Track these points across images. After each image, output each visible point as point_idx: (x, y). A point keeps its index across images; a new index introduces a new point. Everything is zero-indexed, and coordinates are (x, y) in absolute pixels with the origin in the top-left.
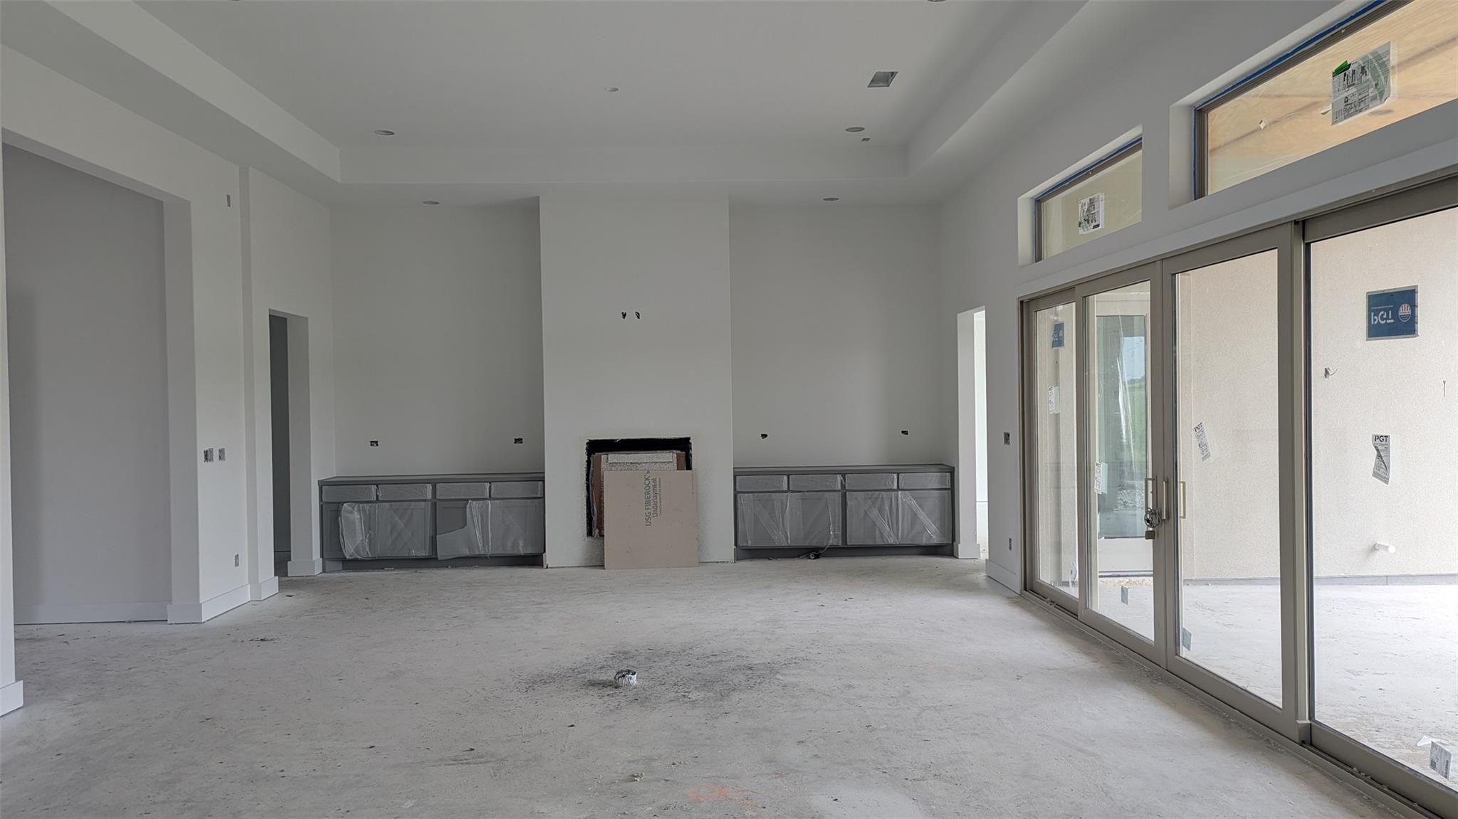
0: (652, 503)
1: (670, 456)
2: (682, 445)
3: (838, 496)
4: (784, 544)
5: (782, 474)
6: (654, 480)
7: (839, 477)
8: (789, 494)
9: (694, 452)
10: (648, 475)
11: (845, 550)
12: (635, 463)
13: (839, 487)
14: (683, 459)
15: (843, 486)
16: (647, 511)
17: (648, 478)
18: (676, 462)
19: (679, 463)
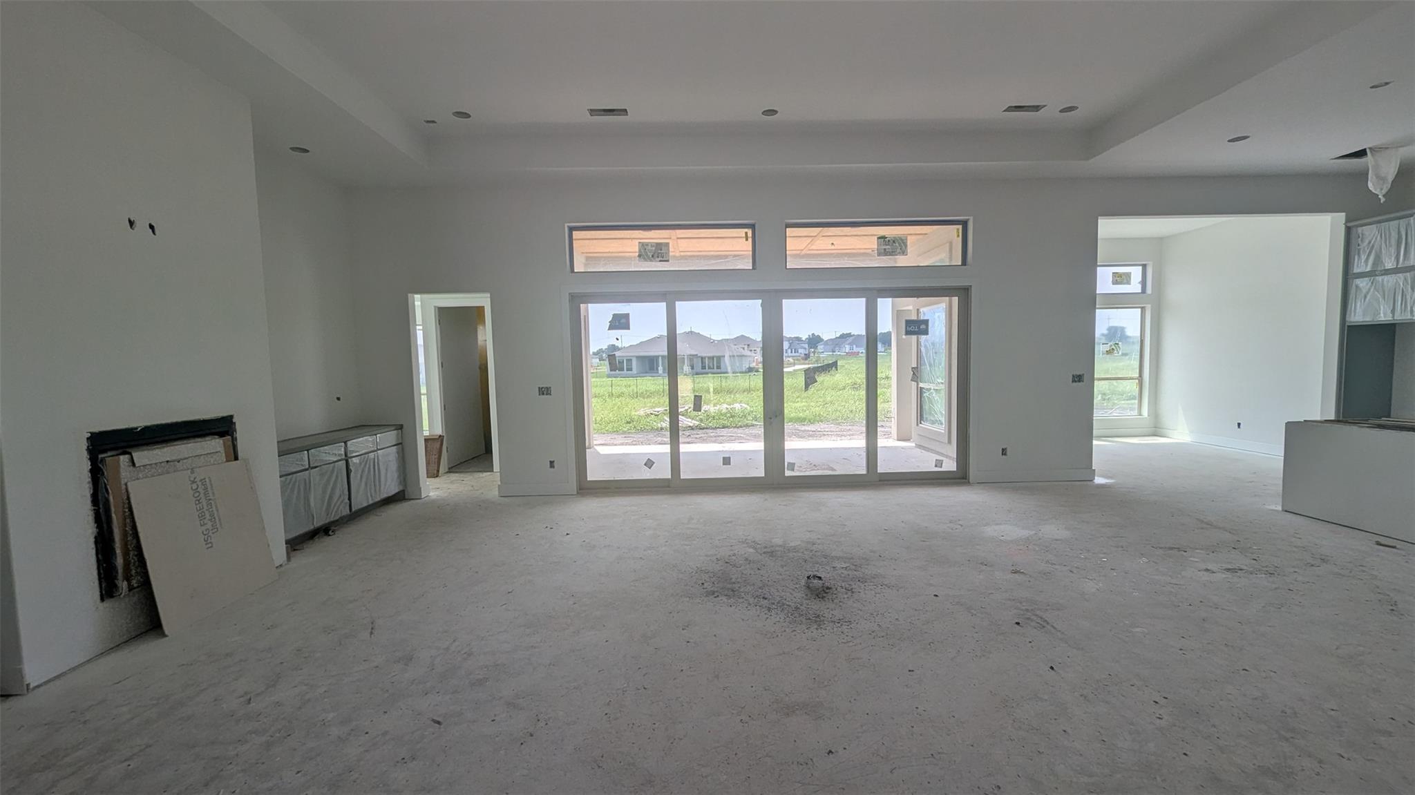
0: (208, 516)
1: (215, 445)
2: (222, 427)
3: (343, 466)
4: (311, 529)
5: (303, 448)
6: (203, 481)
7: (342, 445)
8: (311, 471)
9: (240, 434)
10: (193, 476)
11: (351, 517)
12: (174, 461)
13: (343, 455)
14: (230, 446)
15: (346, 453)
16: (204, 528)
17: (193, 482)
18: (223, 451)
19: (226, 456)
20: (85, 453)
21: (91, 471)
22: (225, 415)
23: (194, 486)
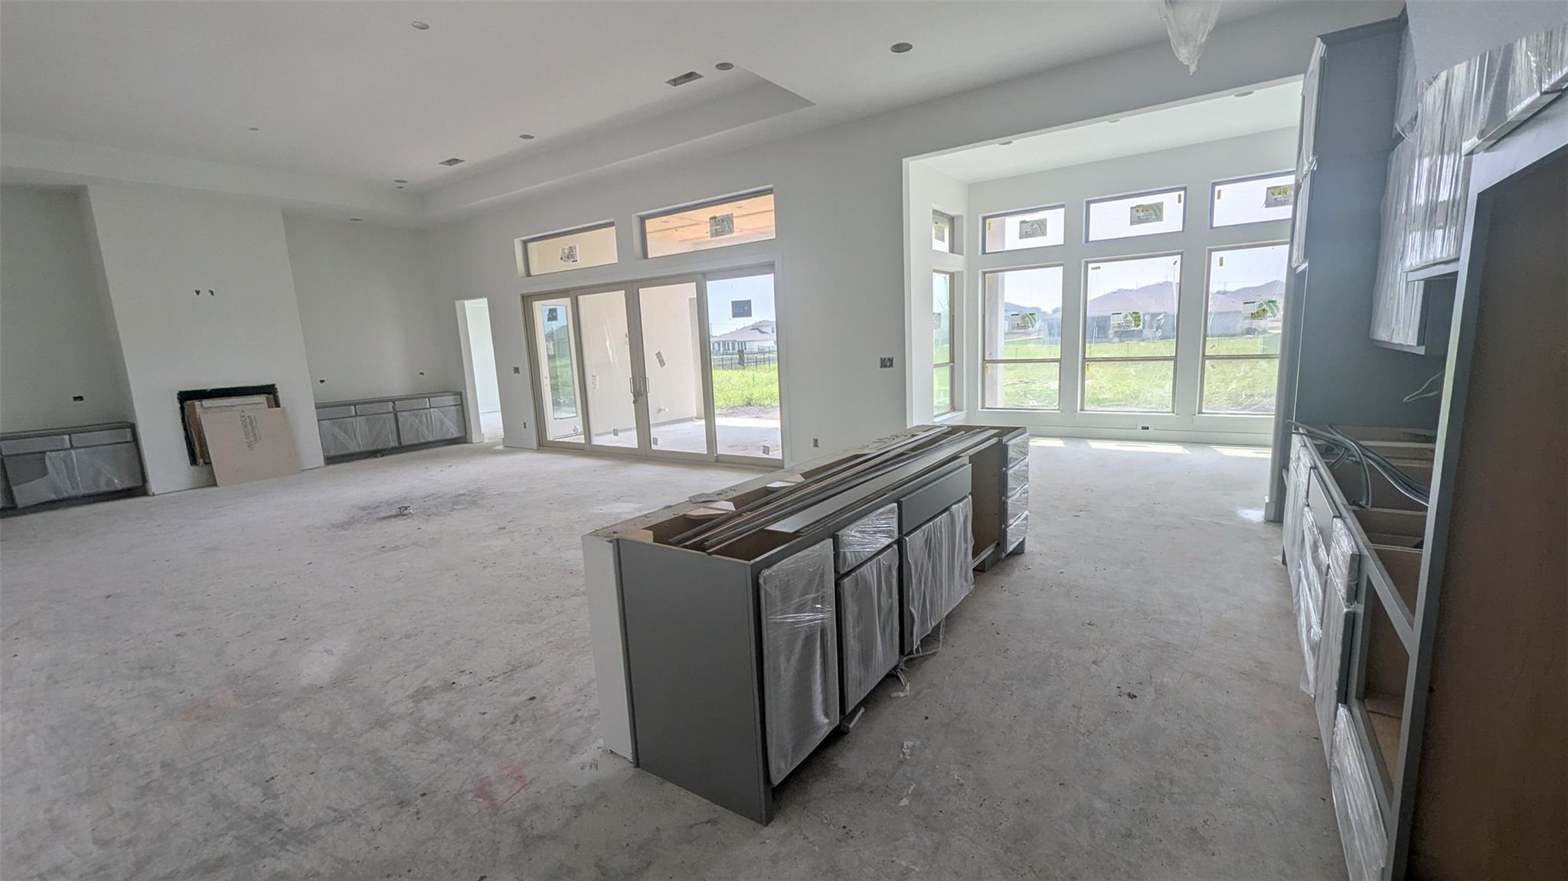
0: (251, 434)
1: (262, 399)
2: (269, 390)
3: (392, 416)
4: (358, 450)
5: (350, 405)
6: (249, 417)
7: (391, 403)
8: (358, 418)
9: (280, 394)
10: (243, 414)
11: (401, 449)
12: (229, 406)
13: (391, 410)
14: (272, 400)
15: (394, 409)
16: (248, 440)
17: (243, 416)
18: (266, 402)
19: (268, 403)
20: (177, 400)
21: (180, 408)
22: (270, 384)
23: (243, 419)
